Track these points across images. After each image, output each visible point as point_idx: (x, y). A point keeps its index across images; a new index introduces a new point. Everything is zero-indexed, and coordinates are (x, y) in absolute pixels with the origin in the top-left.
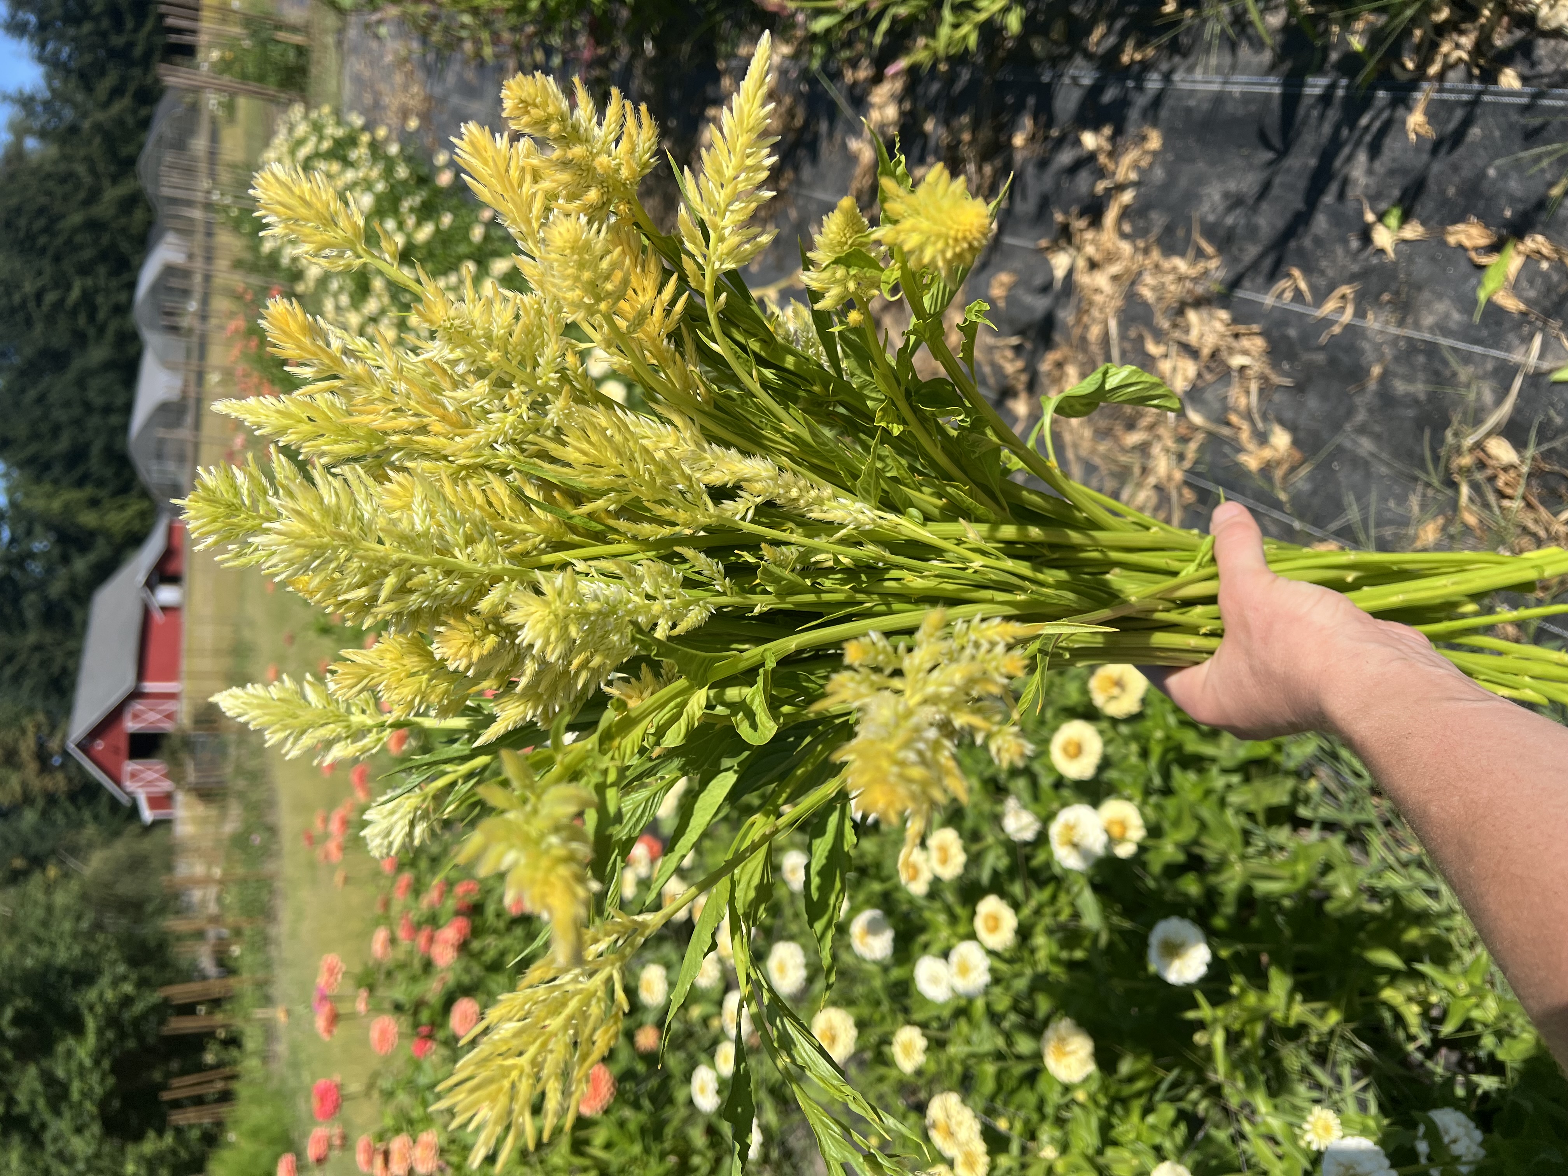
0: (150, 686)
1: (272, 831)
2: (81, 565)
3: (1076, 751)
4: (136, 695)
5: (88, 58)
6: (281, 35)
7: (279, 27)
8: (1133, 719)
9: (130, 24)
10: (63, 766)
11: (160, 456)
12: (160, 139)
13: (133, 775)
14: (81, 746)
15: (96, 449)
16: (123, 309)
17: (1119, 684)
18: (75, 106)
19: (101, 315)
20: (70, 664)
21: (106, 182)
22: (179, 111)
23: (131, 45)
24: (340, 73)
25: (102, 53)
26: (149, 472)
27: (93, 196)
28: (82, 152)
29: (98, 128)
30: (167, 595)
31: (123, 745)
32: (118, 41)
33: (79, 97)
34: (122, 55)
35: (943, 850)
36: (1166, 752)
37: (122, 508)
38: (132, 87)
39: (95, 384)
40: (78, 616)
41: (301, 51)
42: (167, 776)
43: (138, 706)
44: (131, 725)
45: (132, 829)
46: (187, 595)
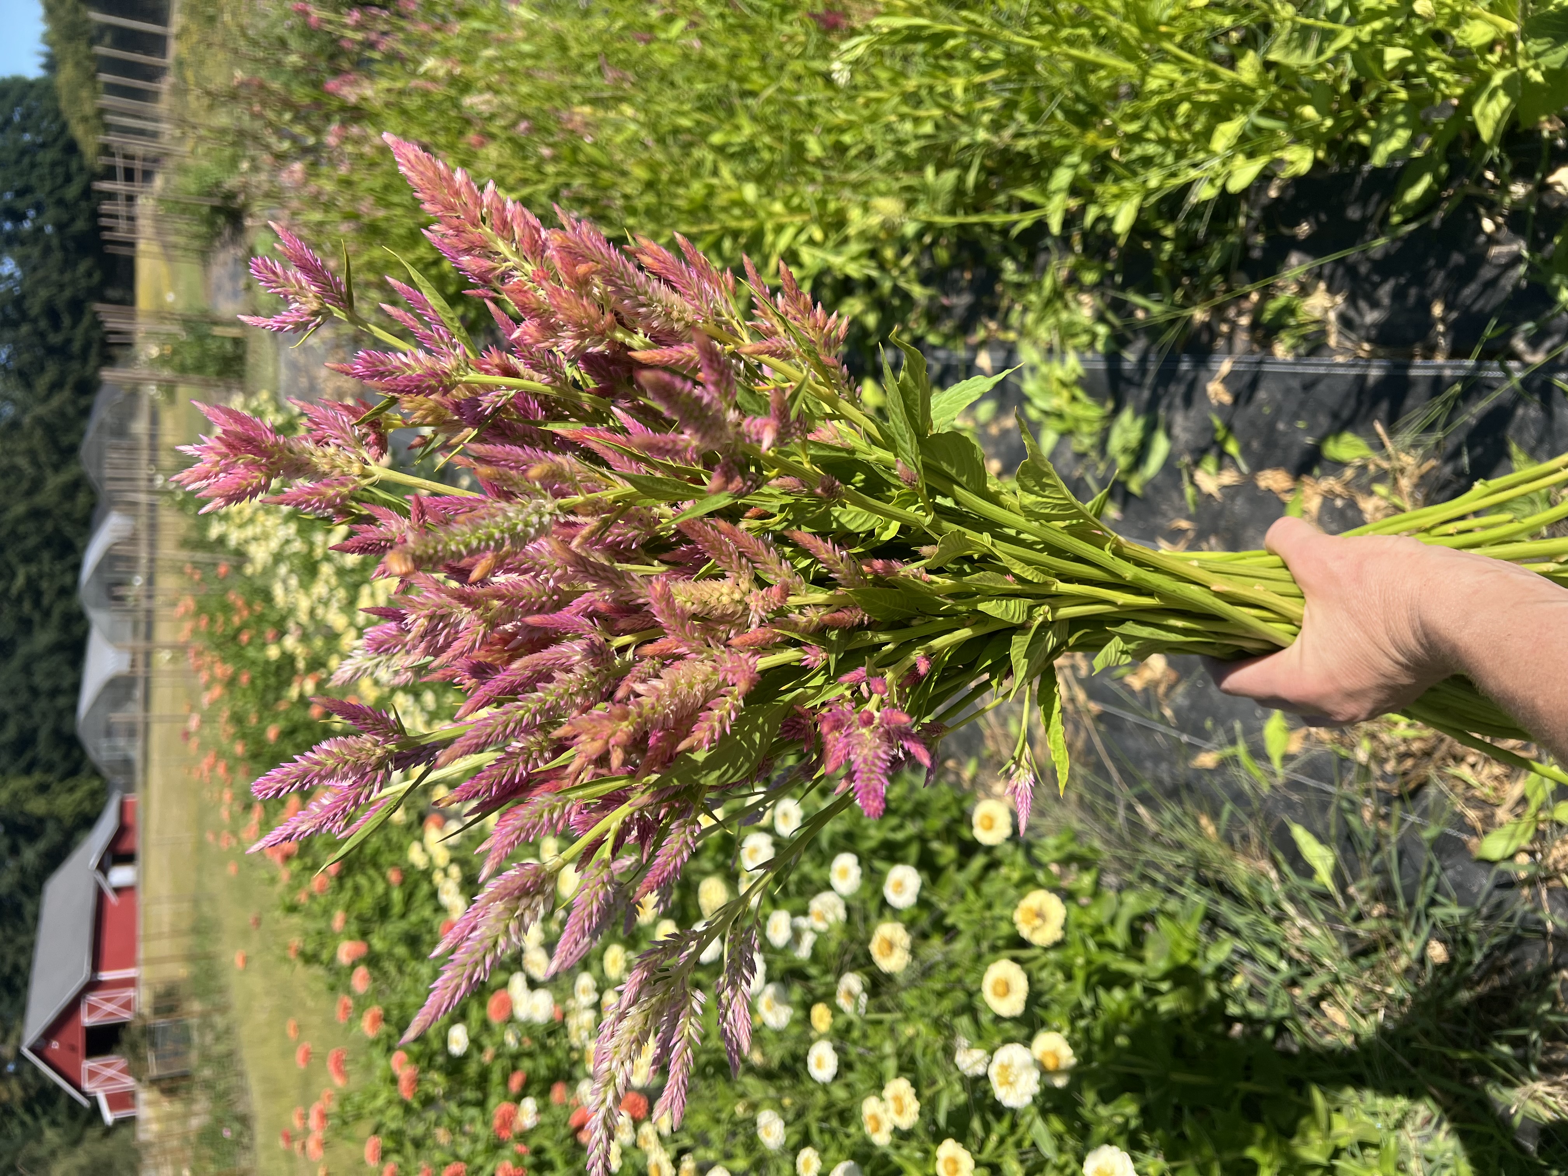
0: (106, 976)
1: (244, 1120)
2: (30, 855)
3: (1005, 989)
4: (93, 985)
5: (26, 357)
6: (218, 331)
7: (216, 323)
8: (1058, 945)
9: (67, 321)
10: (17, 1073)
11: (109, 732)
12: (101, 426)
13: (92, 1074)
14: (33, 1049)
15: (44, 734)
16: (69, 591)
17: (1040, 915)
18: (14, 402)
19: (46, 601)
20: (22, 961)
21: (48, 472)
22: (119, 397)
23: (69, 341)
24: (276, 360)
25: (40, 352)
26: (97, 750)
27: (36, 485)
28: (23, 446)
29: (39, 421)
30: (121, 875)
31: (80, 1042)
32: (55, 339)
33: (19, 394)
34: (61, 352)
35: (898, 1099)
36: (1088, 977)
37: (71, 790)
38: (71, 380)
39: (41, 669)
40: (29, 908)
41: (237, 342)
42: (126, 1071)
43: (93, 998)
44: (87, 1020)
45: (94, 1133)
46: (142, 874)
